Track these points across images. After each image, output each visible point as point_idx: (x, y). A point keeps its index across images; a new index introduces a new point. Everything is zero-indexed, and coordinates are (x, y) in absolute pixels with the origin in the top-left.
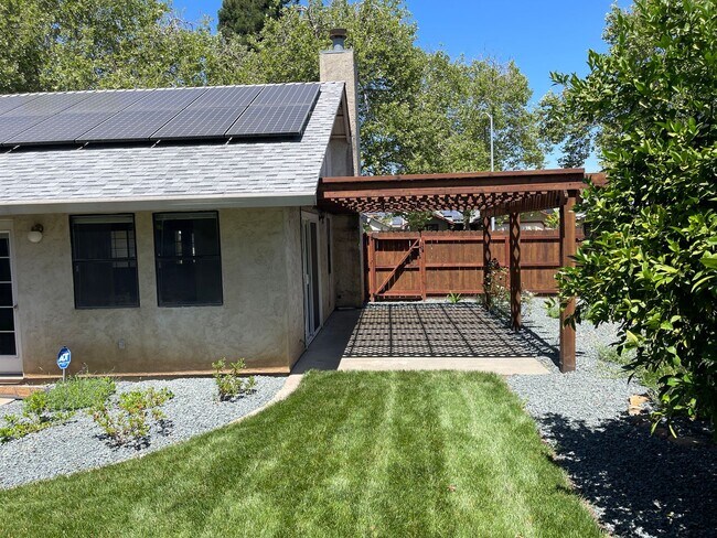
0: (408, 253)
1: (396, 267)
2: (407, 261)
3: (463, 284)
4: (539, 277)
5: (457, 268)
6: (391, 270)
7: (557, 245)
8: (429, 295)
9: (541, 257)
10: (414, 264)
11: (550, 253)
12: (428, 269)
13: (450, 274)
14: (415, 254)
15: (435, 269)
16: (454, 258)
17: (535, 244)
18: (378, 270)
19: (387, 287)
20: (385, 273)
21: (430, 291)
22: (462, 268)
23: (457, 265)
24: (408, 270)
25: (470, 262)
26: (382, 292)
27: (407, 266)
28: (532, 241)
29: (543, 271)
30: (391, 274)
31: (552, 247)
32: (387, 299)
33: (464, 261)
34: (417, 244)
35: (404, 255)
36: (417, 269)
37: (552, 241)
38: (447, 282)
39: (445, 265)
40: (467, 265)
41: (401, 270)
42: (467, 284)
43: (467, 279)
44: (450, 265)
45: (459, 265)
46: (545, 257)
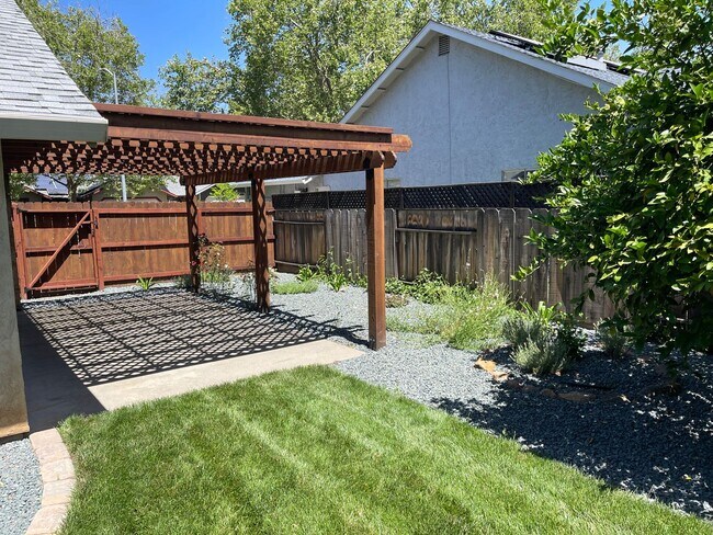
0: (74, 230)
1: (58, 250)
2: (74, 241)
3: (151, 265)
4: (233, 252)
5: (142, 247)
6: (51, 253)
7: (249, 219)
8: (107, 283)
9: (234, 231)
10: (85, 243)
11: (243, 227)
12: (104, 249)
13: (134, 255)
14: (85, 231)
15: (113, 249)
16: (137, 236)
17: (227, 217)
18: (29, 255)
19: (45, 277)
20: (40, 259)
21: (109, 277)
22: (149, 247)
23: (142, 243)
24: (75, 252)
25: (157, 239)
26: (38, 284)
27: (74, 248)
28: (224, 214)
29: (236, 246)
30: (50, 259)
31: (245, 221)
32: (47, 293)
33: (150, 238)
34: (88, 218)
35: (68, 234)
36: (90, 251)
37: (245, 214)
38: (131, 264)
39: (126, 244)
40: (155, 243)
41: (65, 252)
42: (155, 266)
43: (155, 260)
44: (133, 244)
45: (145, 243)
46: (238, 231)
